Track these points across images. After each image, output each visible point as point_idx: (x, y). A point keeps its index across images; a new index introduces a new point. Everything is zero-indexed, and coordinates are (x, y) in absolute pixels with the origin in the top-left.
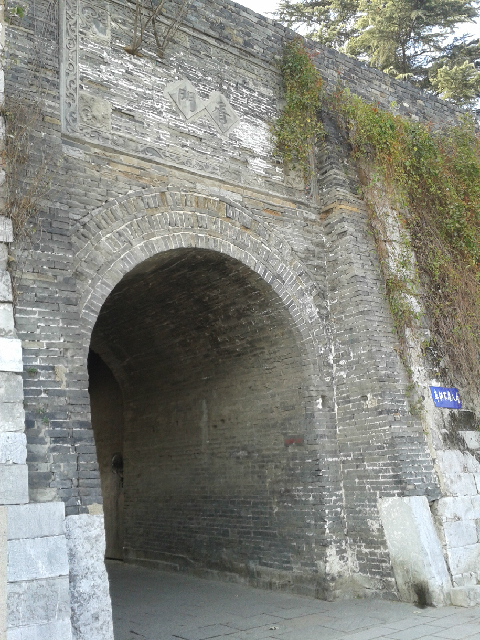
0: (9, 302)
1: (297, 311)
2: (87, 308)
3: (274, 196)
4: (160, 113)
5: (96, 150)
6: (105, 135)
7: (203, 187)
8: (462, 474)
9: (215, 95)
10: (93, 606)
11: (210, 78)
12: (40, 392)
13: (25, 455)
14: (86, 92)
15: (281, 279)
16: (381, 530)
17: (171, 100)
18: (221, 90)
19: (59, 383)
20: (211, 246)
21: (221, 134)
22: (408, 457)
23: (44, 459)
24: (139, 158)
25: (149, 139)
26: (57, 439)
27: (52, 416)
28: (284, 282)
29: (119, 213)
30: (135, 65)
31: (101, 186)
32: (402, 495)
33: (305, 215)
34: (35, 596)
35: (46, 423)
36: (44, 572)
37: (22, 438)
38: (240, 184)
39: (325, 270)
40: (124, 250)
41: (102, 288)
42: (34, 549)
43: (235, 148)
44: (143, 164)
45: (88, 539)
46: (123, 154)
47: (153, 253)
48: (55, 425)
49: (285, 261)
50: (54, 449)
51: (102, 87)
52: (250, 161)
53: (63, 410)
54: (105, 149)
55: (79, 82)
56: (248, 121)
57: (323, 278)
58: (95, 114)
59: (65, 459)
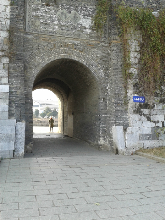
0: (7, 77)
1: (97, 75)
2: (32, 76)
3: (92, 40)
4: (55, 21)
5: (36, 35)
6: (38, 30)
7: (68, 41)
8: (138, 121)
9: (73, 12)
10: (20, 140)
11: (72, 7)
12: (13, 97)
13: (8, 110)
14: (33, 19)
15: (92, 65)
16: (112, 134)
17: (59, 16)
18: (76, 10)
19: (18, 95)
20: (69, 57)
21: (75, 24)
22: (119, 116)
23: (13, 111)
24: (48, 35)
25: (51, 29)
26: (16, 107)
27: (16, 102)
28: (93, 66)
29: (42, 51)
30: (48, 8)
31: (37, 44)
32: (116, 125)
33: (103, 45)
34: (7, 137)
35: (14, 103)
36: (10, 132)
37: (8, 106)
38: (80, 38)
39: (109, 61)
40: (42, 61)
41: (36, 71)
42: (8, 128)
43: (79, 27)
44: (49, 37)
45: (21, 127)
46: (43, 34)
47: (51, 61)
48: (16, 104)
49: (94, 60)
50: (15, 109)
51: (38, 17)
52: (85, 30)
53: (18, 101)
54: (39, 34)
55: (32, 17)
56: (85, 18)
57: (107, 64)
58: (36, 25)
59: (18, 111)
